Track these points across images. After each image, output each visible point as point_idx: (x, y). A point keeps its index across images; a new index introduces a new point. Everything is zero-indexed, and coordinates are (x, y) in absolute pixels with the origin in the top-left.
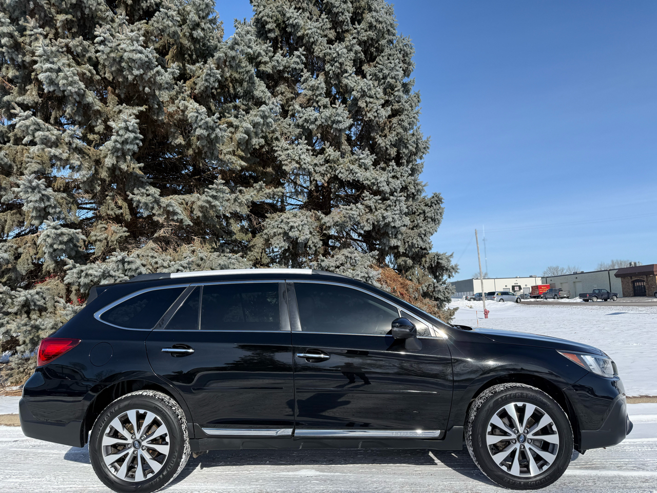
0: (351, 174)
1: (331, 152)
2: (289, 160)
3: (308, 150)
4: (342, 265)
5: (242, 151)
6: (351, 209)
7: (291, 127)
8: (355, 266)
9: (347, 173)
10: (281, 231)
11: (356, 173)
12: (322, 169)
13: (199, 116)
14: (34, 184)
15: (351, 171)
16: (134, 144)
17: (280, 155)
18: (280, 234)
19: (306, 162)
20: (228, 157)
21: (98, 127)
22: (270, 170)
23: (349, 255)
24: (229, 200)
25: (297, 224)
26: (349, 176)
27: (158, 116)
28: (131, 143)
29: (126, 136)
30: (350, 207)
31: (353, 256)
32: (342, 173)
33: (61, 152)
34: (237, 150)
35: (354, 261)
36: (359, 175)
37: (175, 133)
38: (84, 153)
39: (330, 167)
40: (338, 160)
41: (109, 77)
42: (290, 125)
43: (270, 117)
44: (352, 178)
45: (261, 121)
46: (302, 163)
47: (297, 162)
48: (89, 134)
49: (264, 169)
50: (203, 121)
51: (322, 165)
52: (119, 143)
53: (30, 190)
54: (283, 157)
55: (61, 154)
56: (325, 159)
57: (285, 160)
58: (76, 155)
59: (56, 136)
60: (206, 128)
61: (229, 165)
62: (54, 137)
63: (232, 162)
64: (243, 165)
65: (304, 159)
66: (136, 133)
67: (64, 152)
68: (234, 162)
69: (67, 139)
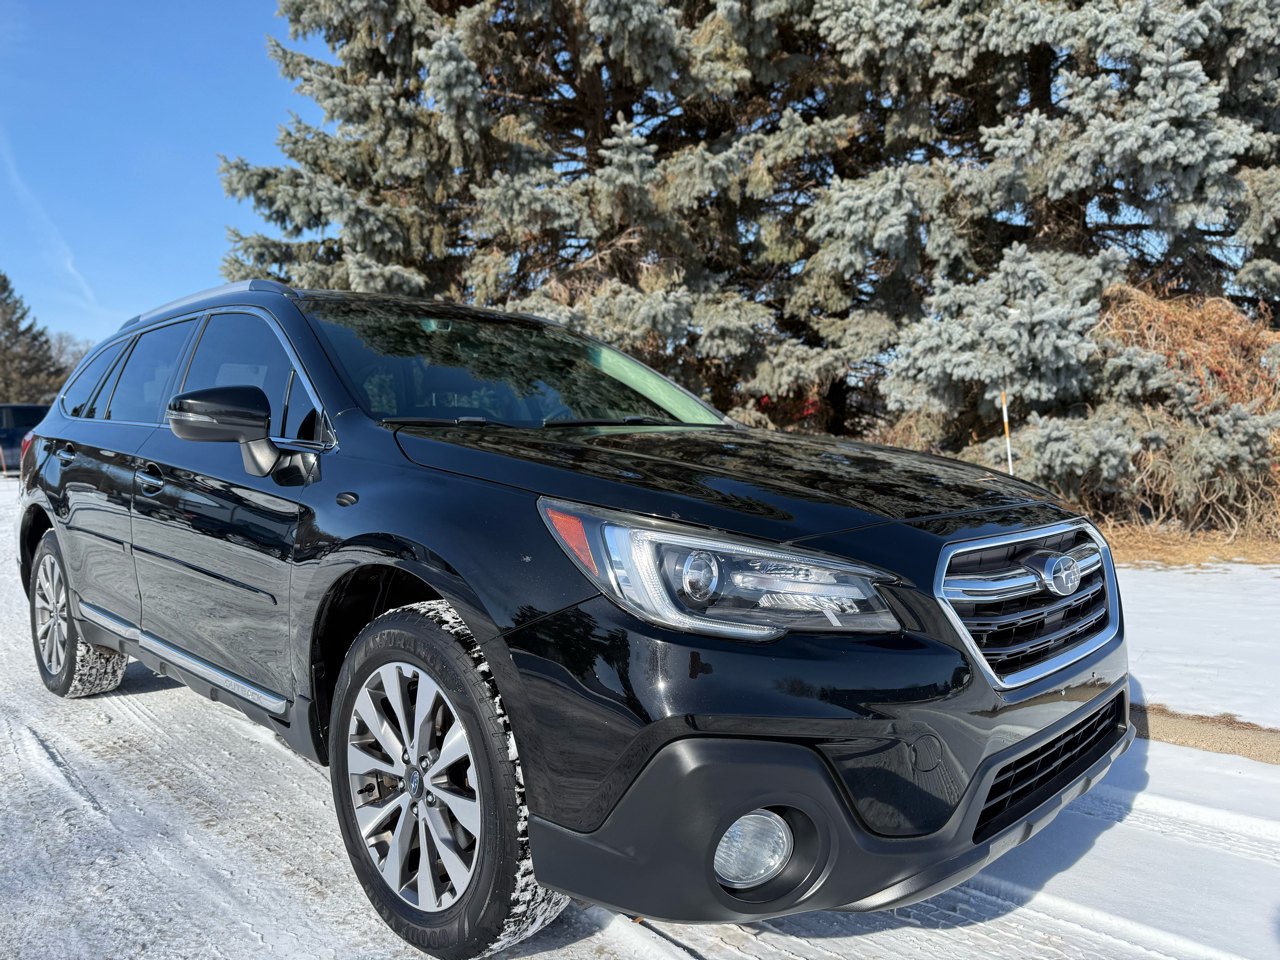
0: (1023, 31)
2: (851, 38)
5: (740, 43)
9: (1013, 29)
11: (1035, 22)
12: (952, 39)
16: (465, 85)
17: (830, 30)
19: (893, 28)
20: (707, 66)
22: (857, 77)
26: (1018, 37)
27: (530, 14)
28: (460, 83)
29: (444, 71)
31: (1022, 270)
32: (998, 34)
34: (731, 45)
35: (1027, 283)
36: (1040, 25)
39: (972, 24)
44: (1028, 39)
46: (882, 34)
47: (875, 38)
49: (844, 78)
51: (953, 26)
54: (838, 31)
57: (844, 38)
58: (398, 131)
59: (359, 101)
60: (611, 9)
61: (708, 86)
62: (355, 104)
63: (716, 80)
64: (741, 79)
65: (889, 23)
66: (459, 59)
67: (373, 129)
68: (719, 75)
69: (374, 104)
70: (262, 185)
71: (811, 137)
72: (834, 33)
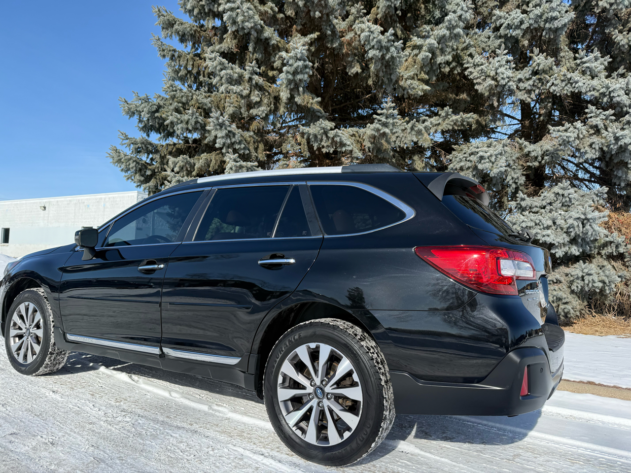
0: (569, 85)
1: (540, 60)
2: (482, 78)
3: (508, 62)
4: (550, 204)
5: (425, 73)
6: (566, 131)
7: (491, 39)
8: (569, 206)
9: (564, 83)
10: (469, 164)
11: (576, 82)
12: (527, 85)
13: (372, 35)
14: (220, 121)
15: (569, 81)
16: (304, 74)
17: (471, 73)
18: (469, 168)
19: (505, 76)
20: (409, 82)
21: (276, 63)
22: (464, 96)
23: (561, 192)
24: (406, 129)
25: (489, 154)
26: (566, 88)
27: (332, 44)
28: (301, 72)
29: (295, 65)
30: (564, 128)
31: (566, 193)
32: (556, 85)
33: (242, 88)
34: (421, 73)
35: (568, 199)
36: (580, 84)
37: (352, 61)
38: (265, 90)
39: (540, 79)
40: (551, 69)
41: (292, 14)
42: (489, 38)
43: (457, 26)
44: (571, 89)
45: (448, 33)
46: (499, 79)
47: (494, 79)
48: (269, 71)
49: (457, 96)
50: (375, 40)
51: (528, 79)
52: (291, 74)
53: (218, 127)
54: (475, 74)
55: (242, 91)
56: (533, 71)
57: (478, 78)
58: (257, 92)
59: (238, 74)
60: (379, 48)
61: (409, 91)
62: (237, 75)
63: (414, 88)
64: (426, 90)
65: (503, 74)
66: (305, 61)
67: (244, 89)
68: (416, 87)
69: (247, 76)
70: (157, 111)
71: (457, 120)
72: (474, 74)
